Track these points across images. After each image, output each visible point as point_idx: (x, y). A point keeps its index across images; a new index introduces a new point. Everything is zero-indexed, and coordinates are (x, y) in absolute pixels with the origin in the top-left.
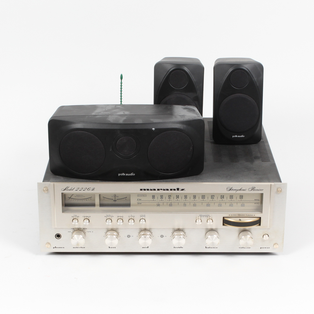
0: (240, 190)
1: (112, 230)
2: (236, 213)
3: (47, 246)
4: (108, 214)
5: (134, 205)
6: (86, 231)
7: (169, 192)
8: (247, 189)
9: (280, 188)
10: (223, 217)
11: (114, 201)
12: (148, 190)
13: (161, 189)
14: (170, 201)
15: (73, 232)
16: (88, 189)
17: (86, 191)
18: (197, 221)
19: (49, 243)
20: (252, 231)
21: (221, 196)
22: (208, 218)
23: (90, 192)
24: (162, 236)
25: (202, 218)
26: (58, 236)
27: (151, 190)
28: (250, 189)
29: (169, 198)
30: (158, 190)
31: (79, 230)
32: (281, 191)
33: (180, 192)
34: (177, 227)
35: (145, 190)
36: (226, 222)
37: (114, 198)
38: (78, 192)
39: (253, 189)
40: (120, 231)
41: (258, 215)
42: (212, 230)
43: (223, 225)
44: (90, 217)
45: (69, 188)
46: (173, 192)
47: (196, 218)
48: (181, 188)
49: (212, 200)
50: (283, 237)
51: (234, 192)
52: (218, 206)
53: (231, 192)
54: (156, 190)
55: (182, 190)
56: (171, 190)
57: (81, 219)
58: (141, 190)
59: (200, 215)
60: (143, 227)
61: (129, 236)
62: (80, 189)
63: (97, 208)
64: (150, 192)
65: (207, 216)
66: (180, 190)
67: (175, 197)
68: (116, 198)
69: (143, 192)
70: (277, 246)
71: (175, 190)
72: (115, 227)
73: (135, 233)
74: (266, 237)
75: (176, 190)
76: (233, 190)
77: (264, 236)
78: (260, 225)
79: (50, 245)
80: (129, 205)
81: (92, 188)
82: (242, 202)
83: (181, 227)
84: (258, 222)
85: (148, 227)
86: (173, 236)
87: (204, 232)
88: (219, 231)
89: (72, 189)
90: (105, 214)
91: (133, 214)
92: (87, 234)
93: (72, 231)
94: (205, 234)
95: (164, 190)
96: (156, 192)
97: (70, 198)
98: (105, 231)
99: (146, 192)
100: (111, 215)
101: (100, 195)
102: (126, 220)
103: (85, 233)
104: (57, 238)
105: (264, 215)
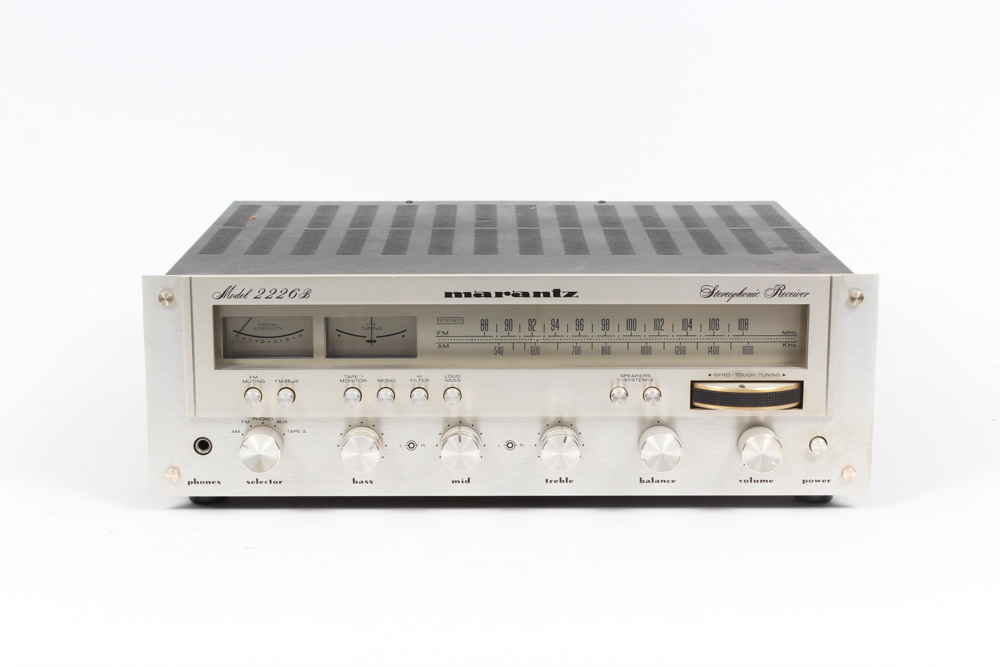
0: (741, 294)
1: (363, 423)
2: (730, 371)
3: (168, 475)
4: (351, 372)
5: (430, 353)
6: (286, 427)
7: (532, 301)
8: (762, 292)
9: (859, 290)
10: (693, 383)
11: (368, 341)
12: (468, 295)
13: (507, 294)
14: (534, 340)
15: (248, 431)
16: (292, 294)
17: (286, 301)
18: (615, 392)
19: (175, 468)
20: (777, 426)
21: (684, 321)
22: (644, 386)
23: (298, 301)
24: (510, 445)
25: (630, 385)
26: (203, 445)
27: (478, 295)
28: (771, 292)
29: (531, 328)
30: (499, 295)
31: (264, 423)
32: (861, 298)
33: (562, 301)
34: (553, 415)
35: (458, 295)
36: (700, 397)
37: (367, 333)
38: (262, 302)
39: (779, 291)
40: (385, 428)
41: (794, 373)
42: (658, 423)
43: (693, 407)
44: (297, 381)
45: (236, 292)
46: (542, 301)
47: (612, 385)
48: (565, 289)
49: (656, 333)
50: (871, 445)
51: (722, 301)
52: (676, 353)
53: (713, 301)
54: (493, 295)
55: (570, 294)
56: (537, 294)
57: (270, 391)
58: (448, 295)
59: (622, 376)
60: (455, 414)
61: (411, 446)
62: (267, 294)
63: (320, 358)
64: (473, 301)
65: (643, 378)
66: (562, 294)
67: (549, 326)
68: (376, 333)
69: (454, 301)
70: (854, 475)
71: (547, 295)
72: (370, 415)
73: (429, 436)
74: (818, 444)
75: (552, 294)
76: (718, 294)
77: (814, 442)
78: (800, 406)
79: (179, 473)
80: (412, 354)
81: (301, 291)
82: (746, 339)
83: (566, 415)
84: (794, 397)
85: (468, 415)
86: (543, 442)
87: (634, 431)
88: (678, 426)
89: (245, 293)
90: (341, 374)
91: (424, 373)
92: (288, 435)
93: (243, 427)
94: (637, 439)
95: (516, 295)
96: (493, 301)
97: (239, 333)
98: (342, 428)
99: (463, 301)
100: (359, 377)
101: (327, 320)
102: (402, 393)
103: (282, 436)
104: (199, 450)
105: (811, 376)
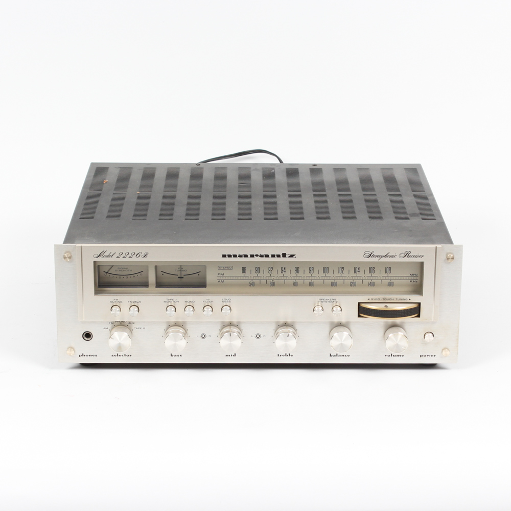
0: (386, 256)
1: (176, 324)
2: (380, 297)
3: (68, 352)
4: (170, 297)
5: (213, 285)
6: (133, 326)
7: (270, 259)
8: (398, 255)
9: (452, 254)
10: (359, 303)
11: (179, 278)
12: (235, 256)
13: (257, 255)
14: (272, 278)
15: (112, 328)
16: (138, 255)
17: (134, 259)
18: (316, 309)
19: (72, 348)
20: (406, 327)
21: (355, 268)
22: (333, 305)
23: (141, 259)
24: (258, 336)
25: (324, 304)
26: (88, 335)
27: (240, 256)
28: (403, 255)
29: (270, 272)
30: (252, 256)
31: (122, 325)
32: (453, 258)
33: (287, 259)
34: (282, 320)
35: (230, 256)
36: (363, 311)
37: (178, 273)
38: (122, 259)
39: (407, 255)
40: (188, 327)
41: (416, 298)
42: (340, 325)
43: (359, 316)
44: (140, 302)
45: (106, 254)
46: (276, 259)
47: (315, 304)
48: (288, 253)
49: (340, 274)
50: (458, 336)
51: (376, 260)
52: (351, 286)
53: (371, 260)
54: (249, 256)
55: (292, 256)
56: (273, 256)
57: (125, 306)
58: (224, 256)
59: (320, 300)
60: (227, 320)
61: (203, 336)
62: (124, 255)
63: (152, 288)
64: (238, 259)
65: (332, 301)
66: (287, 256)
67: (280, 271)
68: (183, 273)
69: (227, 259)
70: (448, 353)
71: (278, 256)
72: (180, 320)
73: (214, 331)
74: (429, 337)
75: (281, 256)
76: (373, 256)
77: (427, 335)
78: (419, 316)
79: (74, 351)
80: (203, 285)
81: (143, 254)
82: (389, 278)
83: (289, 320)
84: (416, 311)
85: (235, 320)
86: (276, 335)
87: (327, 328)
88: (352, 327)
89: (111, 254)
90: (165, 298)
91: (210, 297)
92: (135, 331)
93: (110, 326)
94: (328, 333)
95: (262, 256)
96: (249, 259)
97: (107, 273)
98: (165, 327)
99: (233, 259)
100: (175, 300)
101: (156, 267)
102: (199, 308)
103: (131, 331)
104: (86, 338)
105: (425, 300)
